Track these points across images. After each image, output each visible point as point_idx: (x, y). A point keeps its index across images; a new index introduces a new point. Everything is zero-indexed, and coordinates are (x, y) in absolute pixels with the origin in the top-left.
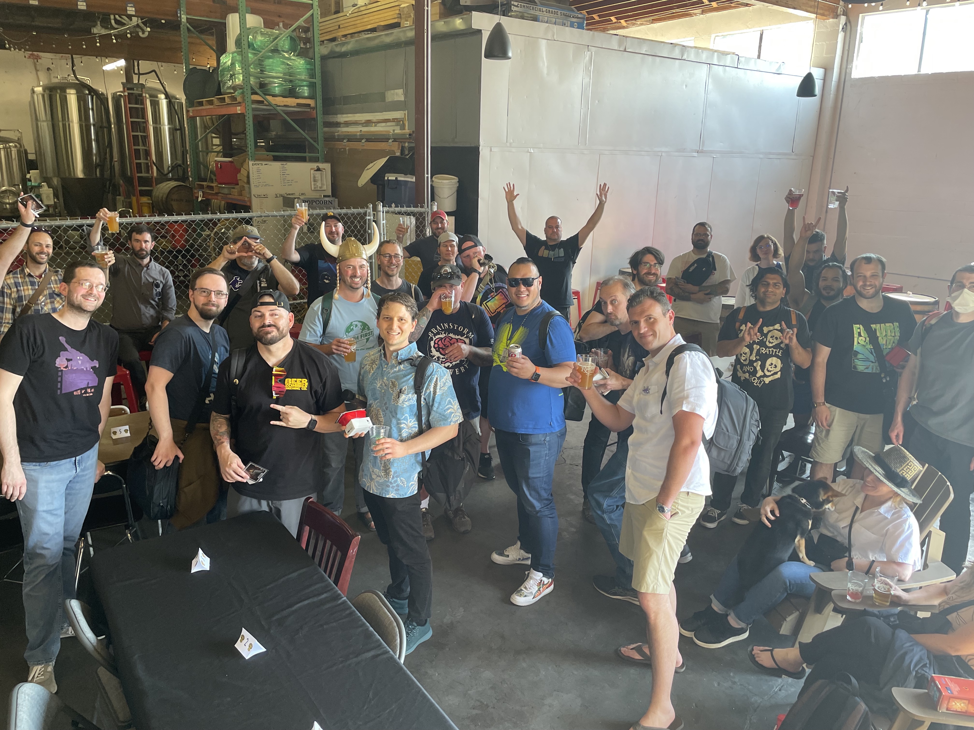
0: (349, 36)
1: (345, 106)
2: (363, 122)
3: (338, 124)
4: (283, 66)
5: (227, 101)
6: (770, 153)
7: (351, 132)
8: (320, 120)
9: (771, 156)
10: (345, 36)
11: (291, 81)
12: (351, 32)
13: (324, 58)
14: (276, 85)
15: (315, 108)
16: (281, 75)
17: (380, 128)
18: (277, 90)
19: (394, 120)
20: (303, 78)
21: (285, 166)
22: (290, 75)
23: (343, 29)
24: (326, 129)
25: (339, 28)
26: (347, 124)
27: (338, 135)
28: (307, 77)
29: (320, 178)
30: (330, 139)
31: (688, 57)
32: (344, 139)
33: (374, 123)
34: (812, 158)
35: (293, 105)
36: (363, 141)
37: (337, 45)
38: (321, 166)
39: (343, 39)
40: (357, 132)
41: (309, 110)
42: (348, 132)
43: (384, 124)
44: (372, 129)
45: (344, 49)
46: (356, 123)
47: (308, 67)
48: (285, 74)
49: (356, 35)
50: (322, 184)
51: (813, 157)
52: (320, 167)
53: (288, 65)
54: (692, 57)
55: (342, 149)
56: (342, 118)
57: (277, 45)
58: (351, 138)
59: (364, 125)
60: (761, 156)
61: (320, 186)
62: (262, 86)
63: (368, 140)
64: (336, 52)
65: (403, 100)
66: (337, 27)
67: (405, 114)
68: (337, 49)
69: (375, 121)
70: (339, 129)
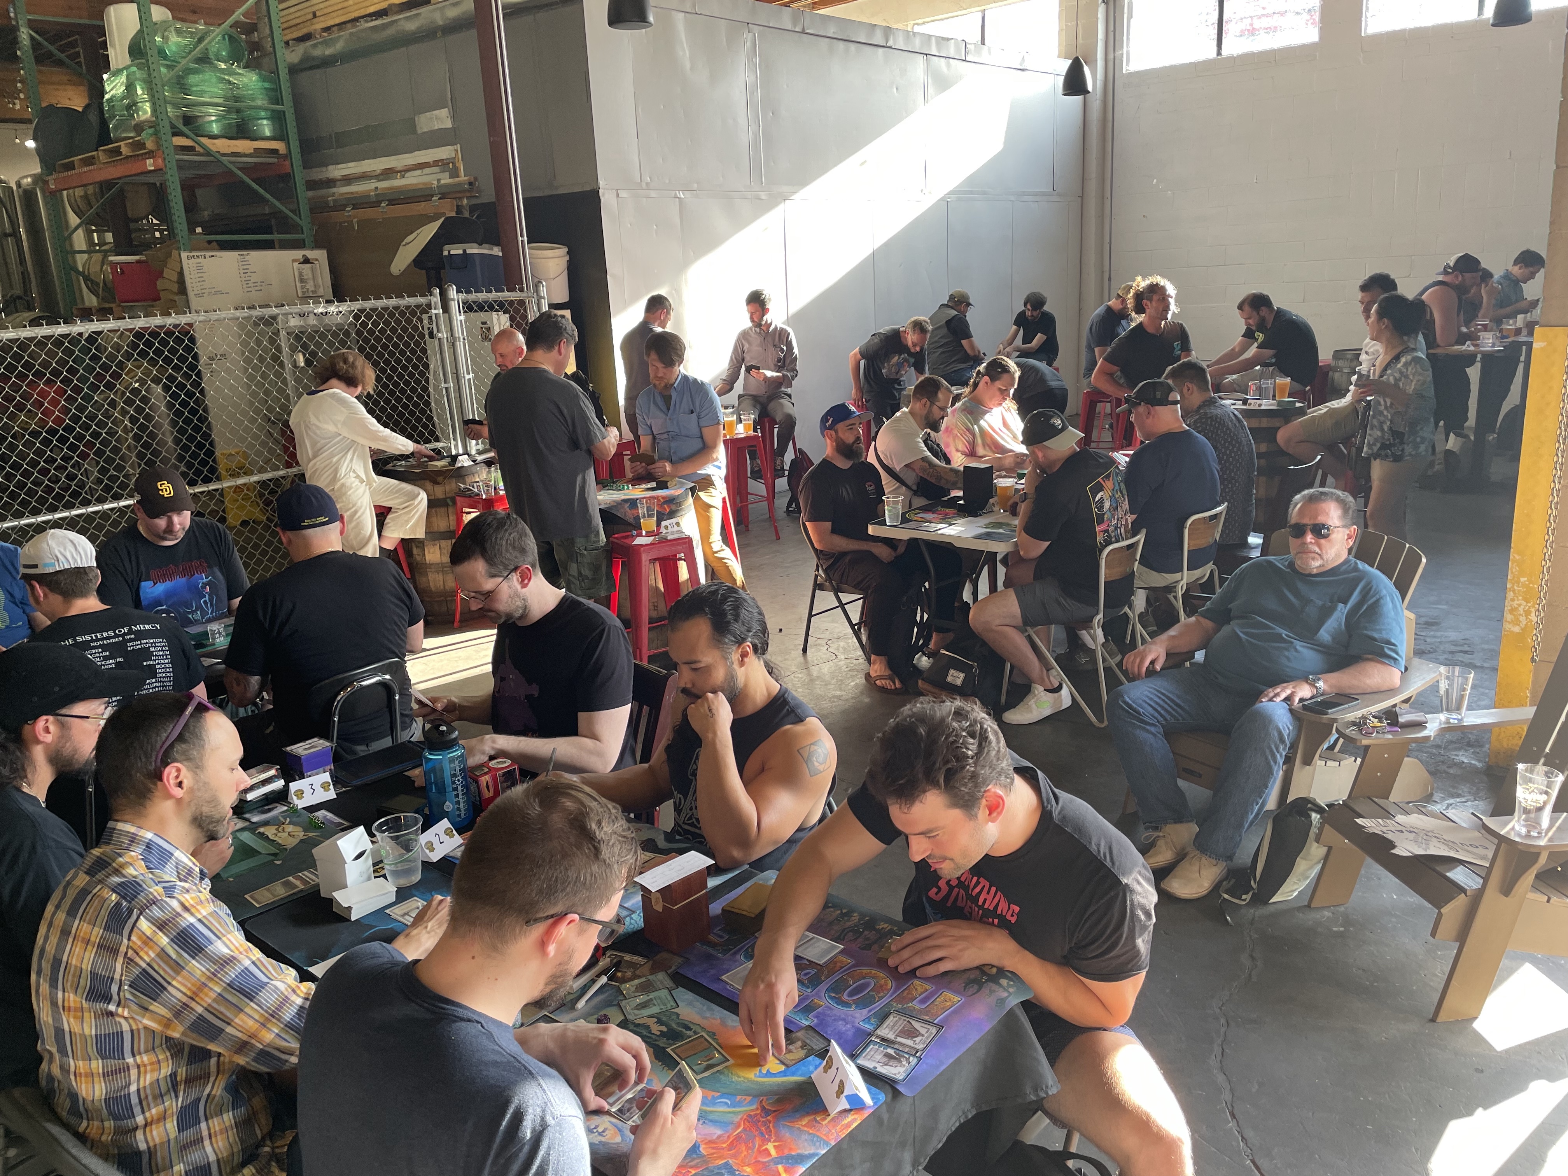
0: (335, 29)
1: (339, 150)
2: (379, 172)
3: (331, 183)
4: (221, 86)
5: (125, 150)
6: (1024, 193)
7: (357, 193)
8: (300, 176)
9: (1026, 198)
10: (328, 29)
11: (238, 111)
12: (337, 21)
13: (293, 70)
14: (213, 118)
15: (288, 156)
16: (220, 101)
17: (413, 180)
18: (215, 128)
19: (436, 163)
20: (260, 103)
21: (247, 258)
22: (237, 99)
23: (322, 19)
24: (310, 194)
25: (315, 16)
26: (348, 180)
27: (334, 201)
28: (265, 102)
29: (310, 276)
30: (319, 208)
31: (895, 43)
32: (346, 206)
33: (400, 172)
34: (1080, 199)
35: (248, 152)
36: (383, 205)
37: (314, 46)
38: (311, 254)
39: (325, 34)
40: (370, 191)
41: (276, 160)
42: (352, 193)
43: (418, 172)
44: (397, 182)
45: (329, 51)
46: (364, 177)
47: (266, 85)
48: (226, 98)
49: (349, 25)
50: (316, 286)
51: (1082, 197)
52: (310, 257)
53: (229, 82)
54: (901, 44)
55: (345, 222)
56: (337, 171)
57: (207, 49)
58: (360, 202)
59: (381, 177)
60: (1012, 198)
61: (313, 289)
62: (188, 120)
63: (392, 202)
64: (314, 58)
65: (450, 126)
66: (311, 16)
67: (456, 151)
68: (317, 52)
69: (399, 169)
70: (334, 190)
